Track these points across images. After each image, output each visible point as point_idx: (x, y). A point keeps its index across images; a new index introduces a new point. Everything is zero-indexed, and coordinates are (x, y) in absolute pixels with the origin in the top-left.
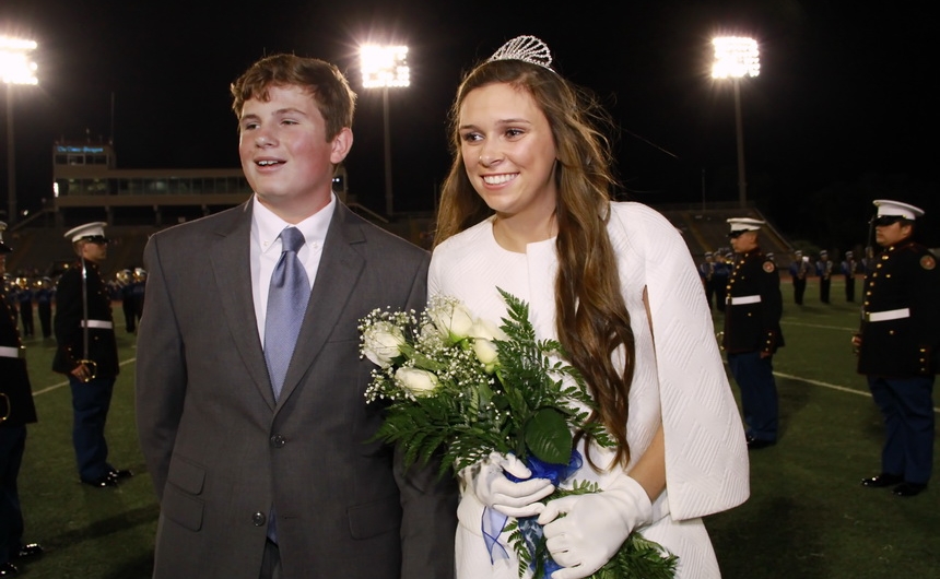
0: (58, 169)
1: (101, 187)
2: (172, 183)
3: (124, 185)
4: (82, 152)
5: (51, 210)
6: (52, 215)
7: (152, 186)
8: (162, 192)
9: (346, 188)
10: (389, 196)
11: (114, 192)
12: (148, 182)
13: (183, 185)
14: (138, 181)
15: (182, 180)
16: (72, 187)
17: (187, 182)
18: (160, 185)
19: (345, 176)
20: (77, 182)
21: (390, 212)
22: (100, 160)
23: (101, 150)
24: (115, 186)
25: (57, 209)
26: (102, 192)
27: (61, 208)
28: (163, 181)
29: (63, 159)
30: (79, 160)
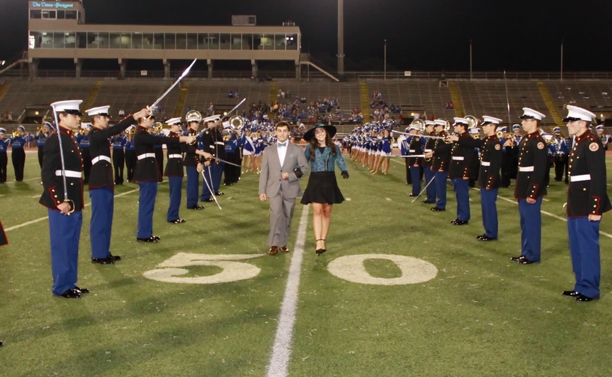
0: (32, 23)
1: (71, 40)
2: (136, 38)
3: (92, 37)
4: (54, 7)
5: (26, 61)
6: (26, 65)
7: (118, 40)
8: (126, 46)
9: (299, 47)
10: (341, 56)
11: (82, 45)
12: (114, 36)
13: (146, 39)
14: (104, 35)
15: (145, 36)
16: (44, 40)
17: (149, 37)
18: (124, 40)
19: (299, 34)
20: (49, 35)
21: (341, 72)
22: (71, 15)
23: (72, 6)
24: (84, 40)
25: (30, 60)
26: (72, 45)
27: (34, 59)
28: (128, 35)
29: (37, 14)
30: (52, 14)
